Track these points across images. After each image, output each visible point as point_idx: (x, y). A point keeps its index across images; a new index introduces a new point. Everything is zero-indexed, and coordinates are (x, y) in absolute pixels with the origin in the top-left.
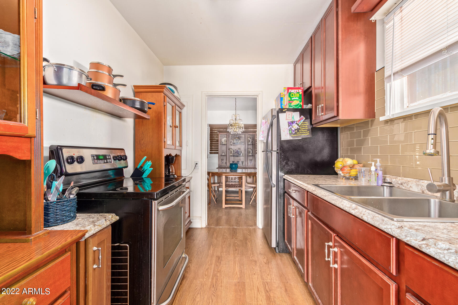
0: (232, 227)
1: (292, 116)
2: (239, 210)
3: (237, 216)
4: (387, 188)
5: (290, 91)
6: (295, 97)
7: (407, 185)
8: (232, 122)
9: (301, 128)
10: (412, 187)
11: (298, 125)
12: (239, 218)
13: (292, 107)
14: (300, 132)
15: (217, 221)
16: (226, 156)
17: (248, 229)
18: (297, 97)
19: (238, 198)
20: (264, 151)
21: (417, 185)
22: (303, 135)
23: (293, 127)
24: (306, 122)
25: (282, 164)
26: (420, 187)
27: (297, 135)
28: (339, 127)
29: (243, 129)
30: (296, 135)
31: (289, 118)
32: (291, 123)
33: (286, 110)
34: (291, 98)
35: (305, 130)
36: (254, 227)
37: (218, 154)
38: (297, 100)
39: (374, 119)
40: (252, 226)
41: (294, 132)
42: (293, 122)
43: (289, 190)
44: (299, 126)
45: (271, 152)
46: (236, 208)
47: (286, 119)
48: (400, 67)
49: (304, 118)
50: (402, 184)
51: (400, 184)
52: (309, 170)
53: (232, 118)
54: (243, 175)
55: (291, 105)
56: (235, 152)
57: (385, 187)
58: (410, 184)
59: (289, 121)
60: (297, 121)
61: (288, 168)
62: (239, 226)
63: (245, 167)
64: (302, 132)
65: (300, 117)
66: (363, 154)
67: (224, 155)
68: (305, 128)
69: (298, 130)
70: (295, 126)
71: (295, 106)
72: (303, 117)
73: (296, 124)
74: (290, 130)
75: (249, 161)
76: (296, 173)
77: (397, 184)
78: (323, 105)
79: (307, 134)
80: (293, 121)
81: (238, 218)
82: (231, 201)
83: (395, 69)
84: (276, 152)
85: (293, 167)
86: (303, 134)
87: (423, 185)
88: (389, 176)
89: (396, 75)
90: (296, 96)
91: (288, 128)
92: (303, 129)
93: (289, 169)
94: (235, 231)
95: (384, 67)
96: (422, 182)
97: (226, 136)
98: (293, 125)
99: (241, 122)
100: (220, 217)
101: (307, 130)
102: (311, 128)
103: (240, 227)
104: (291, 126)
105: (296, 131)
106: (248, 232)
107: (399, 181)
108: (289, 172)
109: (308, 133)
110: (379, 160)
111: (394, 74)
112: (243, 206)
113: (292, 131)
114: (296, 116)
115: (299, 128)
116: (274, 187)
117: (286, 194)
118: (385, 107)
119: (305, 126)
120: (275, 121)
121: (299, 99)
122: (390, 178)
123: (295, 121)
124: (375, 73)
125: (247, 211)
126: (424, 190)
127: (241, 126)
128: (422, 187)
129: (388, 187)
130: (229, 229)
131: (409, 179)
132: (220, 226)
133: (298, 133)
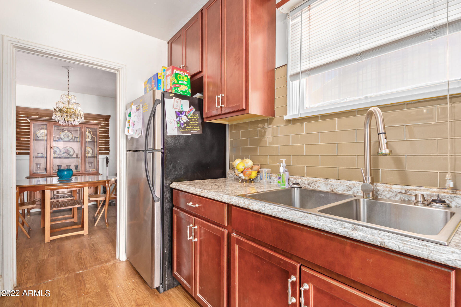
0: (73, 274)
1: (181, 104)
2: (79, 240)
3: (78, 250)
4: (297, 190)
5: (175, 72)
6: (183, 81)
7: (315, 185)
8: (61, 106)
9: (191, 121)
10: (320, 187)
11: (187, 117)
12: (83, 253)
13: (179, 92)
14: (190, 126)
15: (39, 270)
16: (46, 158)
17: (103, 268)
18: (185, 81)
19: (72, 220)
20: (129, 151)
21: (326, 184)
22: (193, 131)
23: (182, 119)
24: (197, 115)
25: (168, 168)
26: (329, 186)
27: (187, 130)
28: (227, 124)
29: (82, 118)
30: (185, 130)
31: (177, 106)
32: (179, 114)
33: (173, 95)
34: (178, 81)
35: (195, 125)
36: (112, 262)
37: (29, 155)
38: (185, 84)
39: (274, 117)
40: (108, 261)
41: (183, 126)
42: (181, 113)
43: (188, 204)
44: (189, 119)
45: (152, 152)
46: (72, 238)
47: (174, 108)
48: (308, 66)
49: (194, 110)
50: (309, 184)
51: (306, 184)
52: (199, 174)
53: (61, 100)
54: (85, 186)
55: (178, 90)
56: (62, 152)
57: (295, 188)
58: (318, 184)
59: (177, 110)
60: (186, 112)
61: (175, 173)
62: (86, 268)
63: (81, 172)
64: (192, 126)
65: (189, 108)
66: (259, 154)
67: (41, 157)
68: (195, 121)
69: (187, 123)
70: (184, 119)
71: (183, 92)
72: (193, 108)
73: (185, 116)
74: (178, 122)
75: (87, 165)
76: (185, 179)
77: (303, 185)
78: (223, 95)
79: (197, 130)
80: (181, 111)
81: (80, 254)
82: (59, 228)
83: (304, 68)
84: (160, 152)
85: (182, 171)
86: (193, 129)
87: (333, 184)
88: (292, 176)
89: (303, 74)
90: (184, 79)
91: (175, 120)
92: (193, 122)
93: (177, 175)
94: (81, 278)
95: (286, 65)
96: (330, 181)
97: (45, 127)
98: (182, 116)
99: (78, 108)
100: (43, 260)
101: (197, 125)
102: (201, 122)
103: (89, 269)
104: (179, 118)
105: (185, 125)
106: (105, 273)
107: (306, 181)
108: (178, 179)
109: (198, 128)
110: (285, 160)
111: (302, 72)
112: (85, 231)
113: (180, 124)
114: (185, 105)
115: (189, 121)
116: (158, 201)
117: (175, 209)
118: (287, 105)
119: (195, 119)
120: (159, 108)
121: (187, 84)
122: (294, 178)
123: (184, 112)
124: (275, 70)
125: (93, 237)
126: (333, 189)
127: (79, 114)
128: (331, 187)
129: (298, 188)
130: (68, 279)
131: (315, 179)
132: (48, 278)
133: (188, 127)
